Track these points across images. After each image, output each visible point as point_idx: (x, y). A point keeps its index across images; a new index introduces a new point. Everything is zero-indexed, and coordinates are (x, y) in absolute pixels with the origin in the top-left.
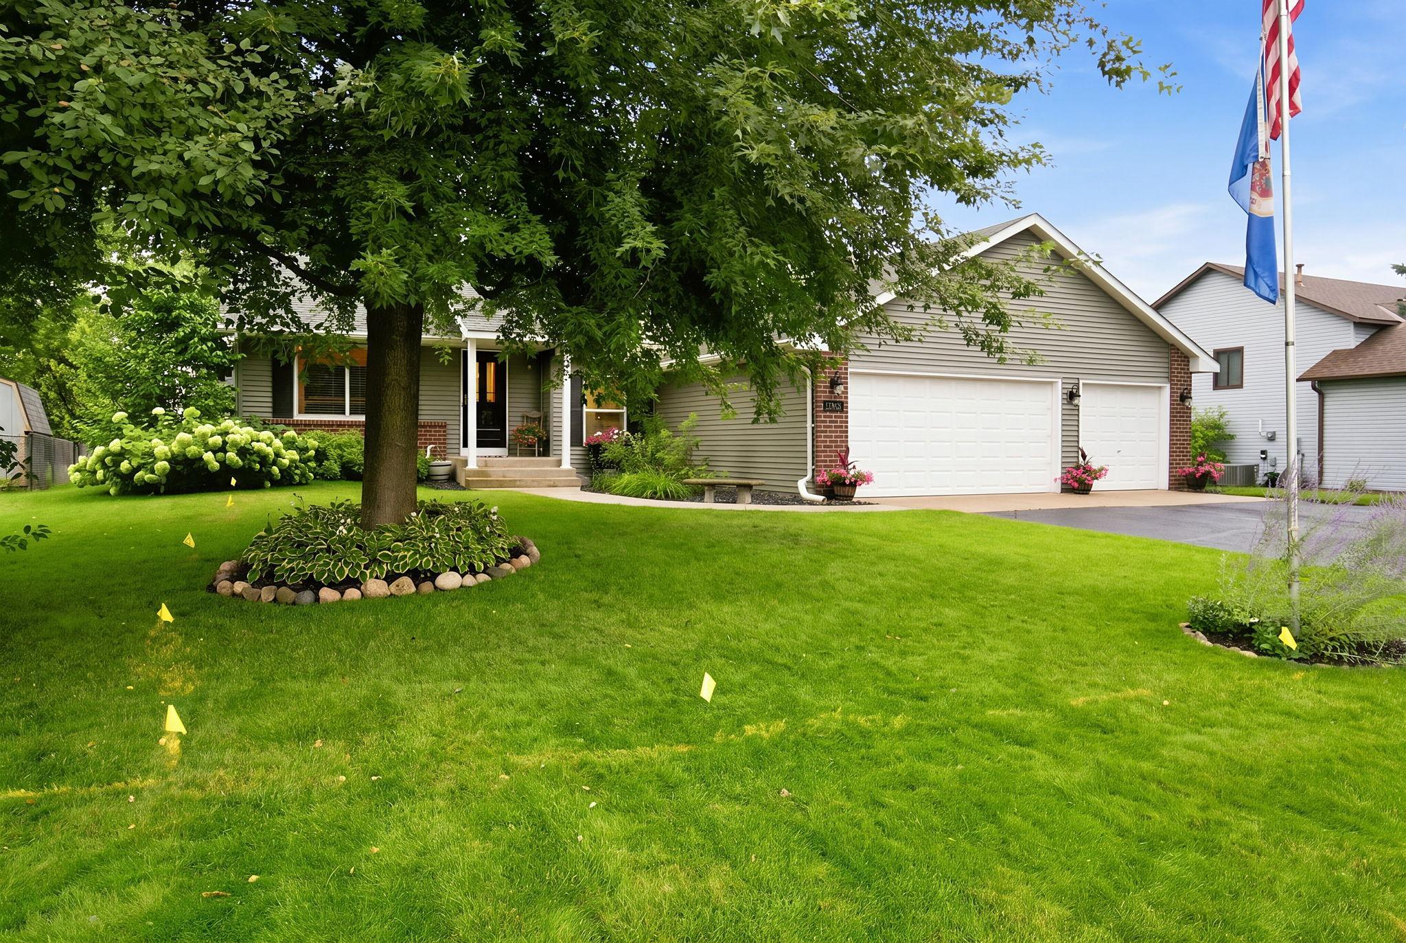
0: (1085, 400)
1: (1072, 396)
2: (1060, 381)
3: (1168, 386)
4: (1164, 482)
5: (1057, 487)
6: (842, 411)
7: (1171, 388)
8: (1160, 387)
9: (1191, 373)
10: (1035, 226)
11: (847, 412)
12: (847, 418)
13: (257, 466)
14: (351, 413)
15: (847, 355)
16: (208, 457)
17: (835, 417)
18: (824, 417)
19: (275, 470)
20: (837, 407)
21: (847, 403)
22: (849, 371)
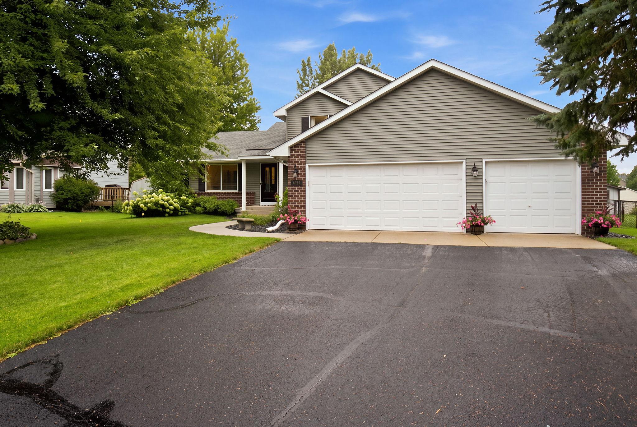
2: (464, 161)
4: (577, 228)
5: (463, 229)
10: (434, 66)
12: (305, 189)
13: (161, 209)
14: (223, 189)
15: (305, 157)
16: (142, 205)
17: (298, 188)
18: (292, 189)
19: (168, 210)
20: (300, 183)
21: (305, 181)
22: (307, 165)
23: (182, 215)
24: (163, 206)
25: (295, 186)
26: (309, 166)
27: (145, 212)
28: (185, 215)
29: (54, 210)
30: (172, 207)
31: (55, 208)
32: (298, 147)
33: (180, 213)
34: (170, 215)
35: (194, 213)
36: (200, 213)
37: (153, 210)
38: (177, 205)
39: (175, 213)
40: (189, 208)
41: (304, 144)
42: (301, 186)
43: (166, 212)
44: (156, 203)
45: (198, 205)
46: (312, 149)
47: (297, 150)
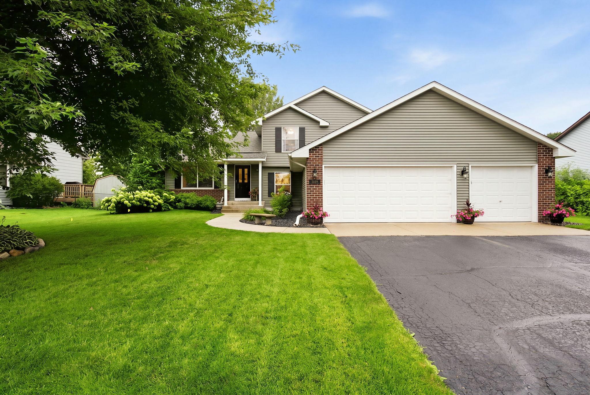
0: (473, 175)
1: (463, 172)
2: (455, 166)
3: (537, 165)
4: (535, 217)
5: (454, 220)
6: (319, 184)
7: (538, 167)
8: (532, 166)
9: (554, 158)
10: (434, 87)
11: (322, 185)
12: (322, 187)
13: (145, 205)
14: (199, 187)
15: (322, 159)
16: (126, 202)
17: (315, 187)
18: (310, 187)
19: (152, 206)
20: (317, 182)
21: (322, 180)
22: (323, 166)
23: (165, 211)
24: (148, 202)
25: (313, 184)
26: (325, 167)
27: (130, 208)
28: (169, 210)
29: (12, 206)
30: (156, 204)
31: (12, 204)
32: (316, 150)
33: (163, 209)
34: (154, 211)
35: (176, 208)
36: (181, 209)
37: (137, 206)
38: (161, 201)
39: (159, 209)
40: (170, 204)
41: (321, 148)
42: (318, 185)
43: (151, 208)
44: (140, 200)
45: (179, 201)
46: (326, 152)
47: (315, 152)
